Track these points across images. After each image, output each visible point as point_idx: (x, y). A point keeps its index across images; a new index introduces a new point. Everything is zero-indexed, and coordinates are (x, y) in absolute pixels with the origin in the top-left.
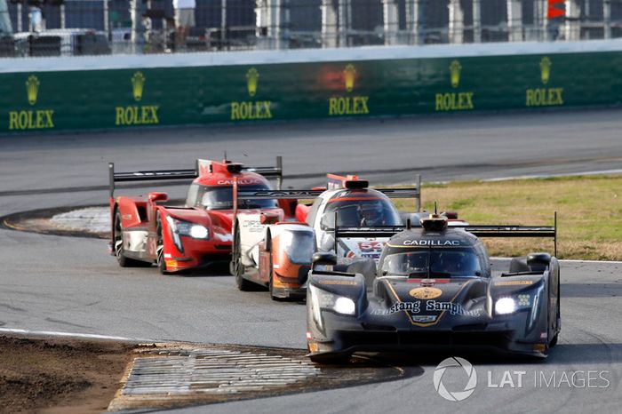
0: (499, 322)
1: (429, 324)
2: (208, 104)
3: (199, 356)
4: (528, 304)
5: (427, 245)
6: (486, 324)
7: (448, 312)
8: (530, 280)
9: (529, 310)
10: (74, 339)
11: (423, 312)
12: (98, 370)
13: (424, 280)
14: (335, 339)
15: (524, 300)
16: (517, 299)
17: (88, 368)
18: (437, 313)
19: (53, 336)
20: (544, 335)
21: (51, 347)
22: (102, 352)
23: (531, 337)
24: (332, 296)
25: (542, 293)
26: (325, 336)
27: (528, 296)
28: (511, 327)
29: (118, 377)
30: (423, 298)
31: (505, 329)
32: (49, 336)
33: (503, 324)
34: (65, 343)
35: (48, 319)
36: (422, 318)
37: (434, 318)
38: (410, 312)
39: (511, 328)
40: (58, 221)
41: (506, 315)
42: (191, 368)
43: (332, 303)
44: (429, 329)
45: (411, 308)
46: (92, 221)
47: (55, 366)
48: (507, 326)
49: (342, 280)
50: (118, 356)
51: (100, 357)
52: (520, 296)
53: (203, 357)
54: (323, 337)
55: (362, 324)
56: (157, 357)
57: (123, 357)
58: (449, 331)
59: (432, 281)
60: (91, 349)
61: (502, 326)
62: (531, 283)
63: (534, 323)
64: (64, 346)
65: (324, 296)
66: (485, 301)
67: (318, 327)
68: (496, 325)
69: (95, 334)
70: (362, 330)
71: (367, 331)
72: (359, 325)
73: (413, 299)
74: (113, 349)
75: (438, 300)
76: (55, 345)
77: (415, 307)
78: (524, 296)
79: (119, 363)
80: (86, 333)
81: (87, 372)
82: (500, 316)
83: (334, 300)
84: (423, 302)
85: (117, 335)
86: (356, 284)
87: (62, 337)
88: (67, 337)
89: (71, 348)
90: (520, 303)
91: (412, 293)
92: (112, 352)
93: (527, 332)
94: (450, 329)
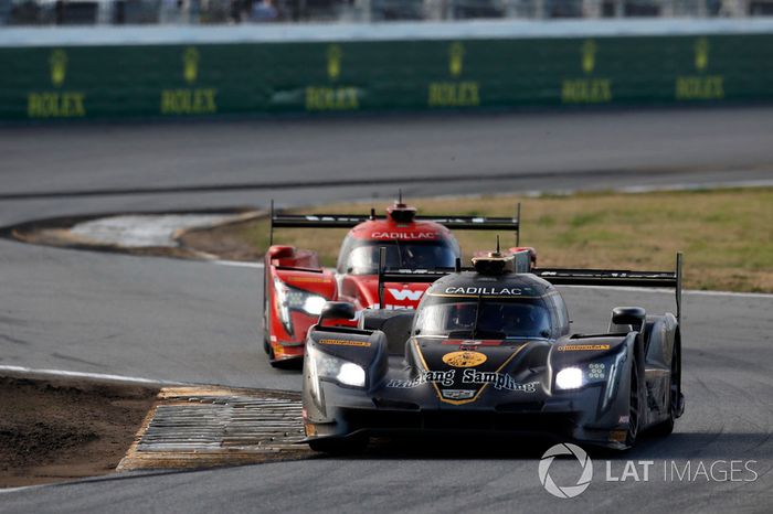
0: (561, 400)
1: (464, 402)
2: (278, 89)
3: (238, 405)
4: (602, 376)
5: (477, 294)
6: (543, 403)
7: (491, 386)
8: (605, 343)
9: (602, 384)
10: (84, 380)
11: (458, 385)
12: (110, 421)
13: (466, 342)
14: (338, 420)
15: (597, 371)
16: (586, 369)
17: (97, 418)
18: (477, 387)
19: (59, 376)
20: (624, 419)
21: (55, 389)
22: (117, 397)
23: (604, 421)
24: (335, 360)
25: (622, 361)
26: (325, 415)
27: (603, 366)
28: (577, 407)
29: (133, 429)
30: (460, 365)
31: (569, 410)
32: (54, 375)
33: (567, 403)
34: (72, 385)
35: (56, 355)
36: (455, 393)
37: (472, 393)
38: (439, 385)
39: (575, 410)
40: (80, 233)
41: (571, 391)
42: (225, 419)
43: (335, 370)
44: (462, 408)
45: (441, 379)
46: (123, 233)
47: (57, 414)
48: (571, 405)
49: (352, 339)
50: (137, 403)
51: (114, 403)
52: (591, 366)
53: (243, 406)
54: (322, 417)
55: (374, 400)
56: (185, 404)
57: (144, 404)
58: (491, 412)
59: (477, 342)
60: (106, 393)
61: (563, 406)
62: (608, 347)
63: (611, 402)
64: (71, 389)
65: (325, 361)
66: (545, 372)
67: (315, 402)
68: (557, 404)
69: (112, 374)
70: (374, 408)
71: (380, 409)
72: (370, 401)
73: (447, 367)
74: (133, 394)
75: (480, 368)
76: (60, 387)
77: (448, 377)
78: (597, 366)
79: (138, 411)
80: (100, 373)
81: (95, 422)
82: (563, 391)
83: (339, 366)
84: (460, 371)
85: (140, 376)
86: (369, 344)
87: (69, 377)
88: (76, 377)
89: (79, 392)
90: (591, 376)
91: (445, 359)
92: (131, 398)
93: (600, 414)
94: (493, 409)
